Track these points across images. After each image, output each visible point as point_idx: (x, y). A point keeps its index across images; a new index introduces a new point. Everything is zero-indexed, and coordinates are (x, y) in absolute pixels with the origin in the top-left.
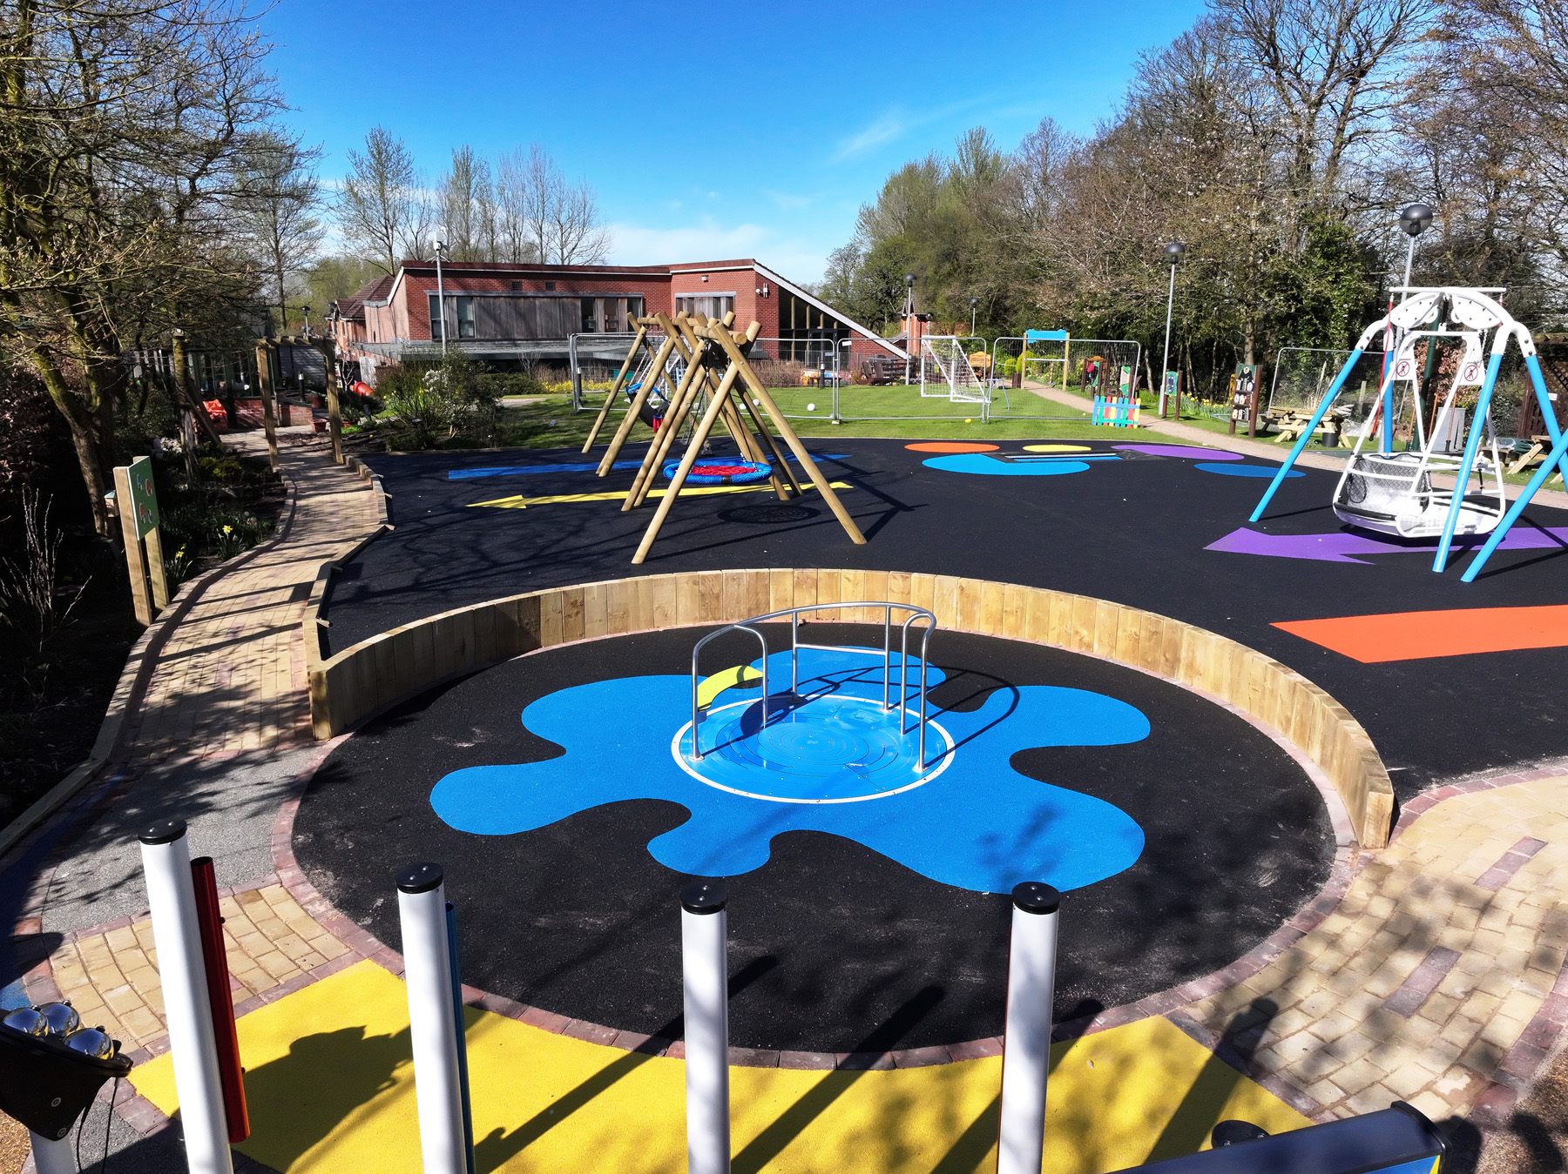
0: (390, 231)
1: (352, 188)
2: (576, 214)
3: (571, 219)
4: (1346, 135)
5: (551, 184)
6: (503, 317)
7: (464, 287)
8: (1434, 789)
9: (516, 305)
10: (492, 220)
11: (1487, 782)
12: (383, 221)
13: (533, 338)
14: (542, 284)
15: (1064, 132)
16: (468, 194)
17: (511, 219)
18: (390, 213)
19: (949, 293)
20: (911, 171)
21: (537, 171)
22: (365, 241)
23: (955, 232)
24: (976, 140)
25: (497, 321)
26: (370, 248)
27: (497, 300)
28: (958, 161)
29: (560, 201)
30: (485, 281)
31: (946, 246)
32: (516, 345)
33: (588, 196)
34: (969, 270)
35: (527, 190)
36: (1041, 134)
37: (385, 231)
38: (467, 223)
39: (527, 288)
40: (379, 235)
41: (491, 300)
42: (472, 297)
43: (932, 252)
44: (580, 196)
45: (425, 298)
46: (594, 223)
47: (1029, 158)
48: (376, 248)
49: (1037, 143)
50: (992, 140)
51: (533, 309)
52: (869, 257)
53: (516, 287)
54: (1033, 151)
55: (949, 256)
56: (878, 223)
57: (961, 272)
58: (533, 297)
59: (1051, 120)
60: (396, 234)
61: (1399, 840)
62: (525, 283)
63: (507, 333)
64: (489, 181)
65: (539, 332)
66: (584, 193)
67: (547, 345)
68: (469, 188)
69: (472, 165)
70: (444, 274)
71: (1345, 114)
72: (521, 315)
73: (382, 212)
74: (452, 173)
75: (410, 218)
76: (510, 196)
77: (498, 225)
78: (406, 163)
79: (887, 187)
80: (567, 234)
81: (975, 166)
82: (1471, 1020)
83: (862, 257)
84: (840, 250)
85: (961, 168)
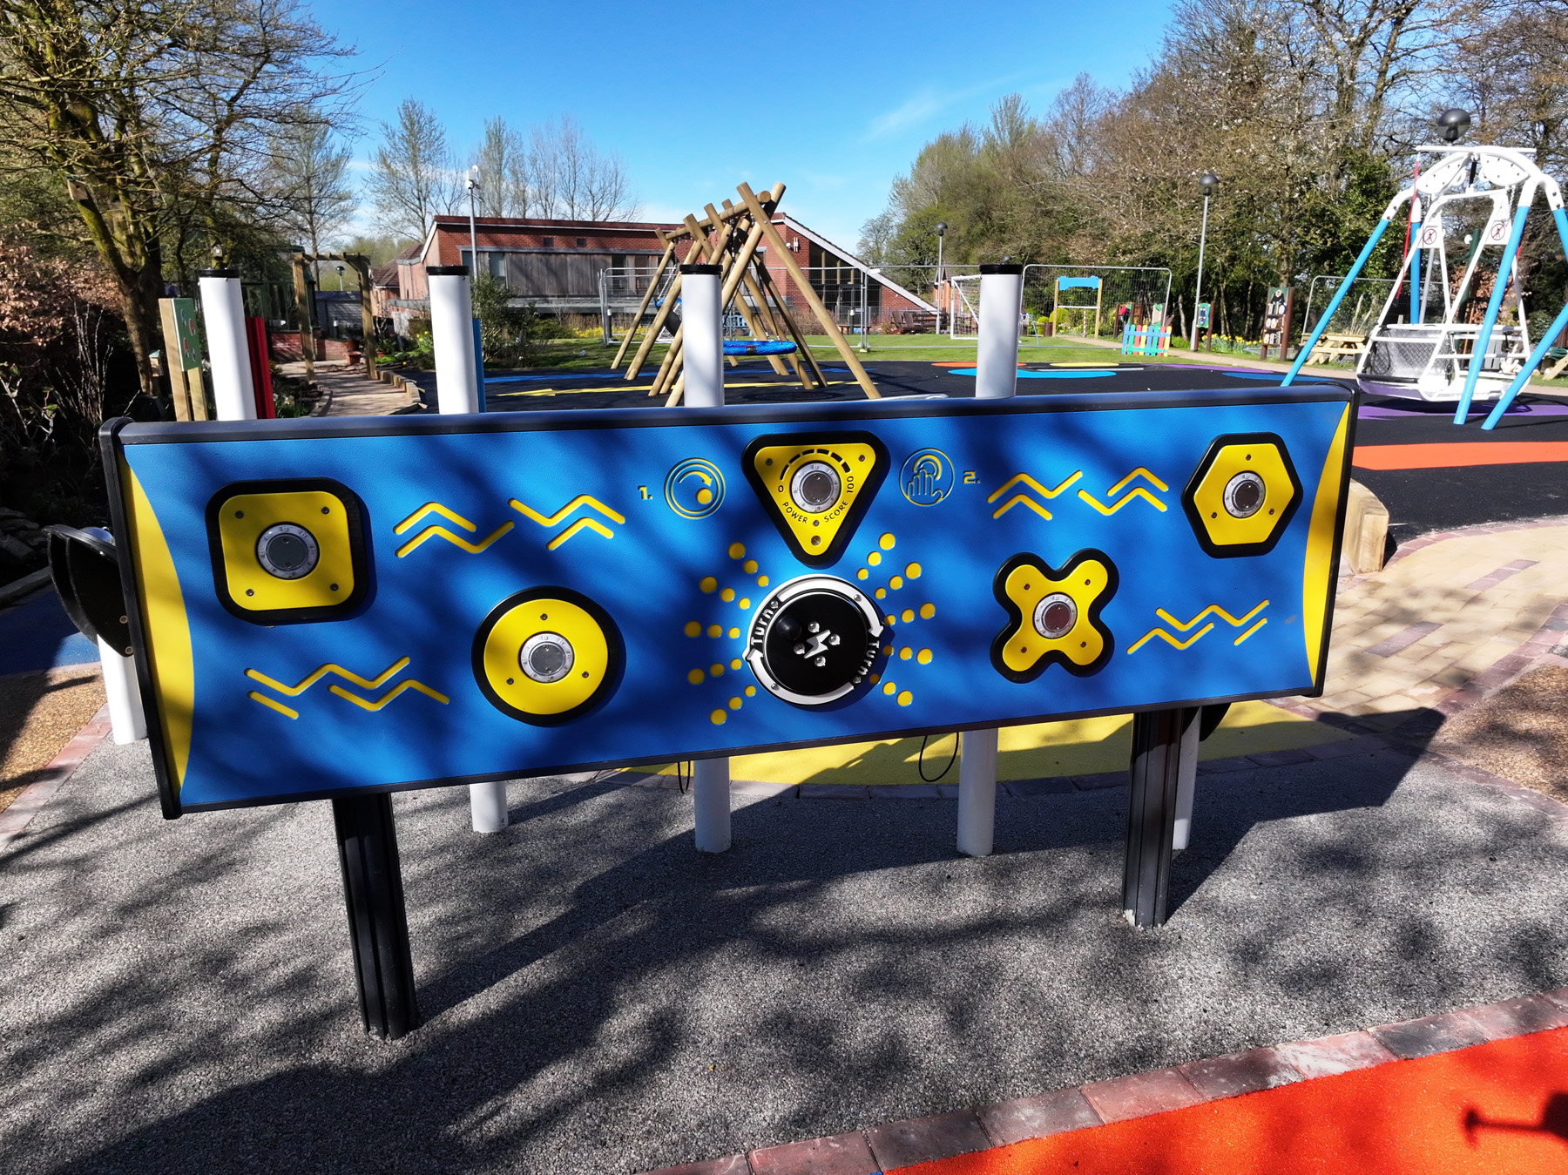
0: (423, 203)
1: (385, 160)
2: (607, 184)
3: (603, 190)
4: (1389, 75)
5: (583, 154)
6: (535, 274)
7: (496, 243)
8: (1433, 534)
9: (547, 261)
10: (524, 191)
11: (1485, 530)
12: (416, 193)
13: (563, 294)
14: (573, 240)
15: (1100, 87)
16: (501, 165)
17: (543, 191)
18: (423, 184)
19: (981, 253)
20: (945, 142)
21: (569, 141)
22: (398, 214)
23: (989, 190)
24: (1011, 109)
25: (528, 276)
26: (404, 219)
27: (529, 256)
28: (992, 129)
29: (592, 171)
30: (516, 236)
31: (979, 205)
32: (548, 302)
33: (619, 166)
34: (1002, 229)
35: (559, 161)
36: (1076, 90)
37: (417, 202)
38: (499, 194)
39: (559, 244)
40: (413, 206)
41: (523, 256)
42: (504, 253)
43: (965, 211)
44: (611, 166)
45: (458, 253)
46: (625, 193)
47: (1064, 115)
48: (409, 220)
49: (1072, 98)
50: (1027, 107)
51: (564, 265)
52: (901, 228)
53: (547, 243)
54: (1067, 107)
55: (983, 214)
56: (911, 194)
57: (993, 232)
58: (565, 254)
59: (1087, 75)
60: (428, 206)
61: (1394, 566)
62: (556, 239)
63: (539, 289)
64: (521, 152)
65: (570, 289)
66: (615, 164)
67: (578, 302)
68: (501, 159)
69: (504, 136)
70: (478, 229)
71: (1389, 57)
72: (553, 272)
73: (414, 182)
74: (485, 144)
75: (443, 189)
76: (542, 166)
77: (530, 196)
78: (438, 134)
79: (920, 158)
80: (598, 204)
81: (1010, 133)
82: (1446, 658)
83: (895, 228)
84: (872, 222)
85: (996, 136)
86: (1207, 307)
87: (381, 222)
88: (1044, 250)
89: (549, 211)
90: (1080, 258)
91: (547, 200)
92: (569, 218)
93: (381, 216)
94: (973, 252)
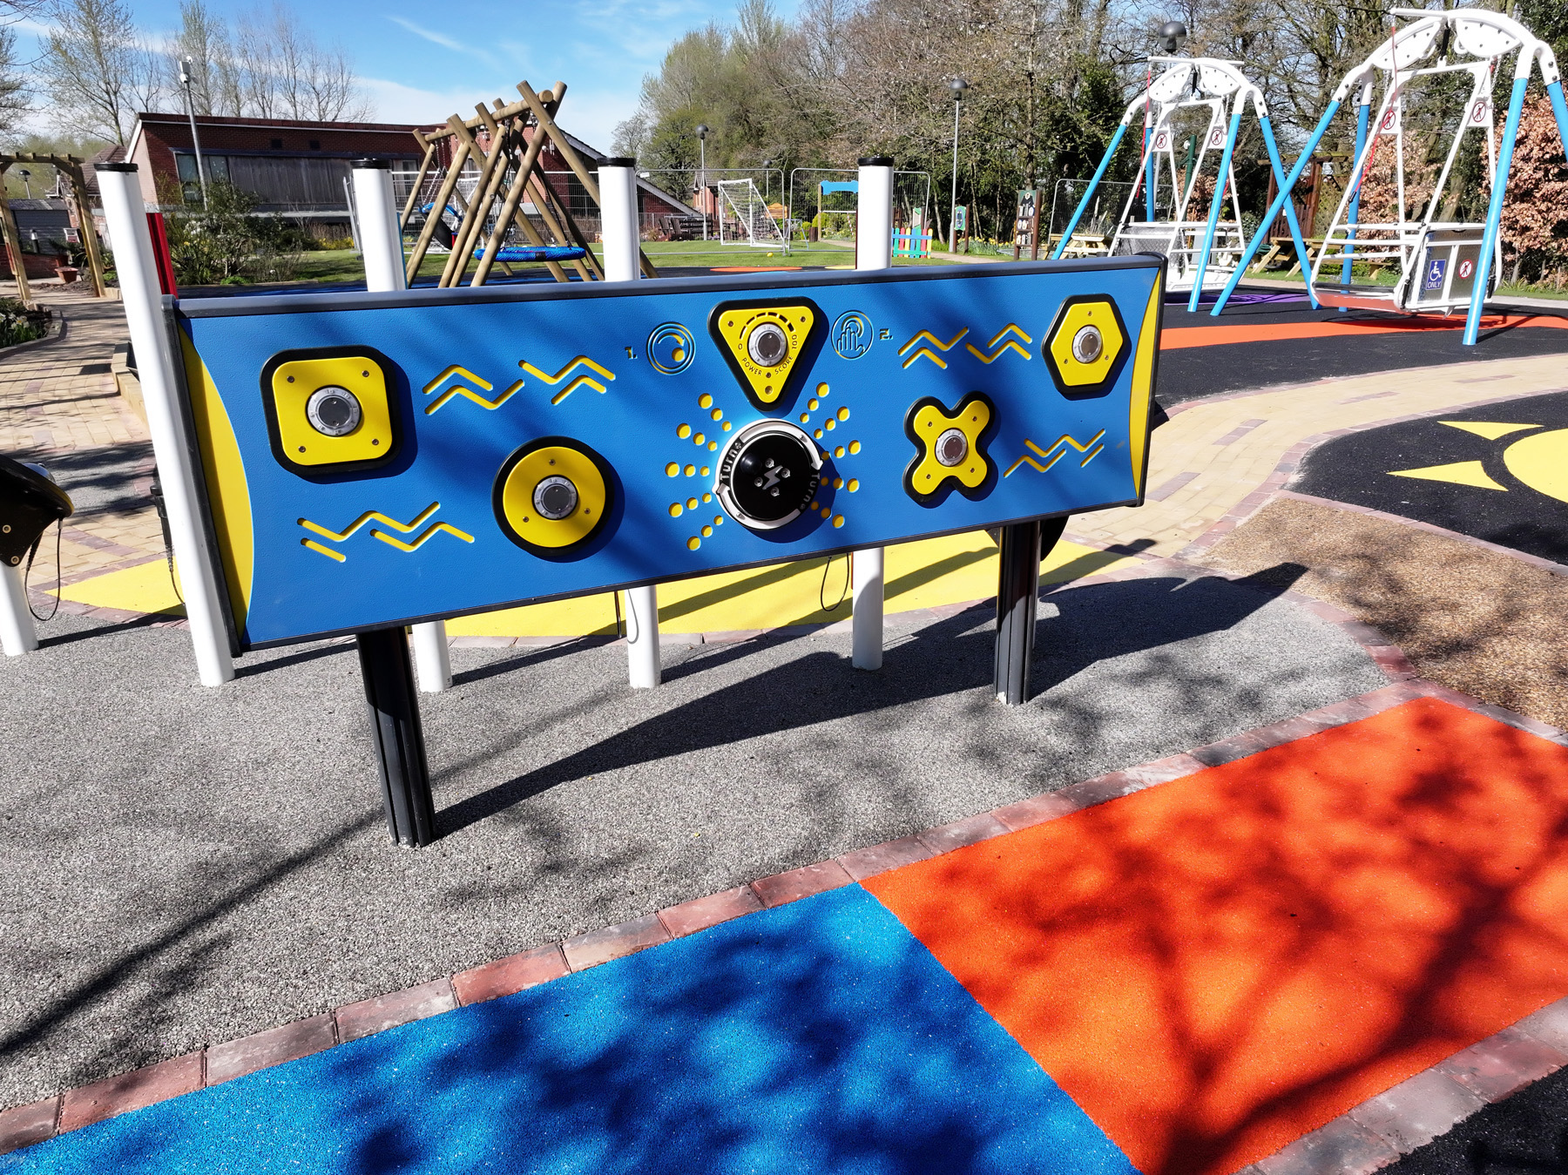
0: (113, 97)
1: (60, 47)
2: (332, 81)
3: (328, 87)
5: (301, 45)
9: (278, 166)
10: (235, 87)
12: (104, 87)
13: (301, 202)
14: (303, 142)
17: (258, 85)
18: (111, 76)
19: (741, 157)
20: (693, 40)
21: (284, 31)
22: (83, 110)
23: (744, 92)
24: (757, 7)
26: (90, 117)
27: (254, 163)
28: (741, 29)
29: (314, 66)
31: (736, 107)
34: (760, 133)
37: (106, 97)
40: (100, 101)
43: (722, 114)
45: (171, 156)
46: (354, 91)
47: (814, 15)
48: (97, 119)
51: (297, 170)
52: (655, 130)
53: (275, 145)
54: (816, 7)
55: (741, 118)
56: (662, 96)
57: (752, 136)
58: (297, 158)
60: (120, 101)
63: (271, 197)
64: (228, 42)
65: (306, 196)
68: (204, 48)
69: (206, 22)
74: (182, 31)
75: (136, 82)
76: (254, 59)
77: (243, 92)
79: (669, 57)
80: (324, 103)
81: (759, 34)
83: (649, 131)
84: (625, 124)
85: (745, 36)
86: (963, 210)
87: (63, 119)
88: (802, 154)
89: (267, 110)
90: (839, 162)
91: (263, 97)
92: (291, 117)
93: (62, 111)
94: (733, 156)
